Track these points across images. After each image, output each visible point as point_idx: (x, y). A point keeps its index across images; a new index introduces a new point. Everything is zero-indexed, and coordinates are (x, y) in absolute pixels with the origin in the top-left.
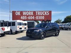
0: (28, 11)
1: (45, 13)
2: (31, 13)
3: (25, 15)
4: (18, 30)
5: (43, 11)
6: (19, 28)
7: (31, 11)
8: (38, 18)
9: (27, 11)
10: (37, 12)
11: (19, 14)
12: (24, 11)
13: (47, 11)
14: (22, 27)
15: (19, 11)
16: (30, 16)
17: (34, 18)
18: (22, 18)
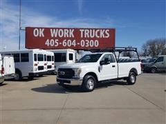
0: (63, 29)
1: (102, 33)
2: (69, 34)
3: (56, 36)
4: (35, 70)
5: (96, 30)
6: (37, 67)
7: (69, 29)
8: (86, 44)
9: (59, 29)
10: (82, 31)
11: (41, 33)
12: (53, 29)
13: (106, 29)
14: (45, 64)
15: (42, 28)
16: (67, 39)
17: (75, 45)
18: (47, 43)
